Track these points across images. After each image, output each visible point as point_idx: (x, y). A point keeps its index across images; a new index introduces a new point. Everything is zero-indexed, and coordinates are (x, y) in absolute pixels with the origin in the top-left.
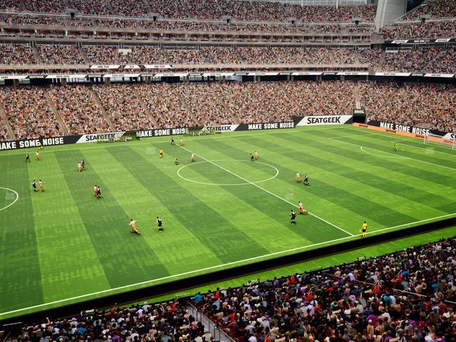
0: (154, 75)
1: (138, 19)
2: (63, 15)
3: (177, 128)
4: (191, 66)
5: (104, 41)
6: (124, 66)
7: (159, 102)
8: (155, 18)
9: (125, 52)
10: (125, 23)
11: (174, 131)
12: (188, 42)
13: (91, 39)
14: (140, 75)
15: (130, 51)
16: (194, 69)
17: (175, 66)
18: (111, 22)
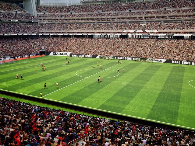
0: (149, 35)
1: (156, 10)
2: (127, 11)
3: (136, 57)
4: (168, 31)
5: (137, 21)
6: (136, 31)
7: (143, 46)
8: (165, 9)
9: (143, 25)
10: (149, 13)
11: (133, 59)
12: (176, 19)
13: (132, 20)
14: (143, 35)
15: (145, 24)
16: (171, 32)
17: (159, 31)
18: (143, 13)
